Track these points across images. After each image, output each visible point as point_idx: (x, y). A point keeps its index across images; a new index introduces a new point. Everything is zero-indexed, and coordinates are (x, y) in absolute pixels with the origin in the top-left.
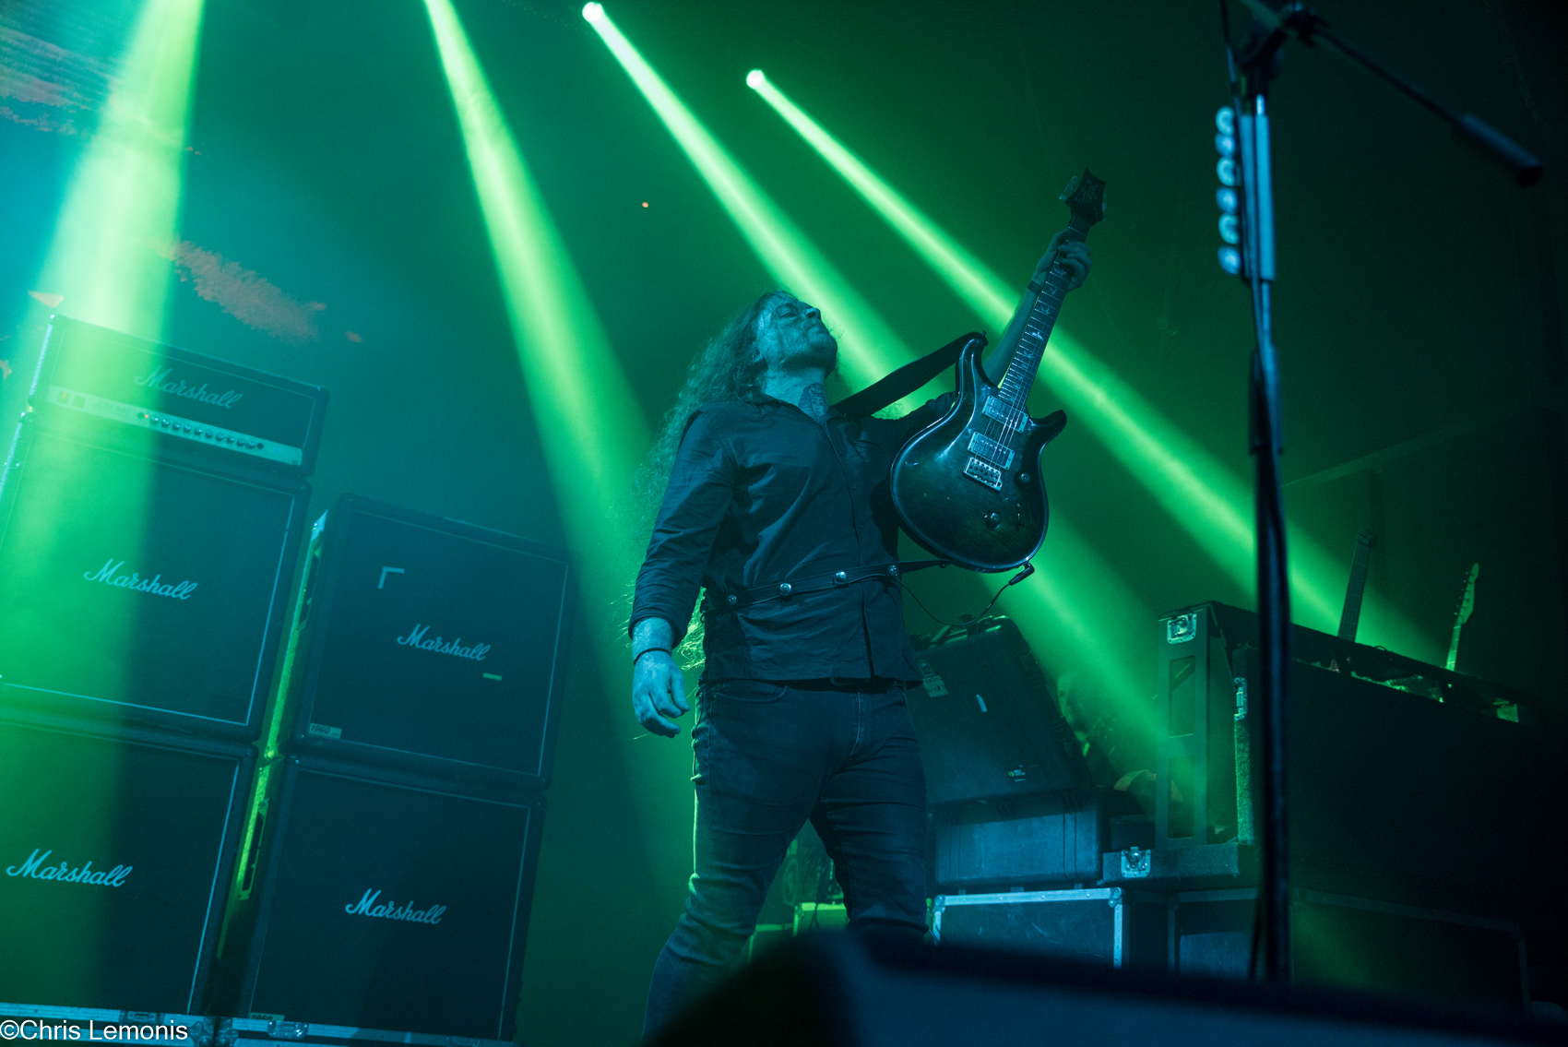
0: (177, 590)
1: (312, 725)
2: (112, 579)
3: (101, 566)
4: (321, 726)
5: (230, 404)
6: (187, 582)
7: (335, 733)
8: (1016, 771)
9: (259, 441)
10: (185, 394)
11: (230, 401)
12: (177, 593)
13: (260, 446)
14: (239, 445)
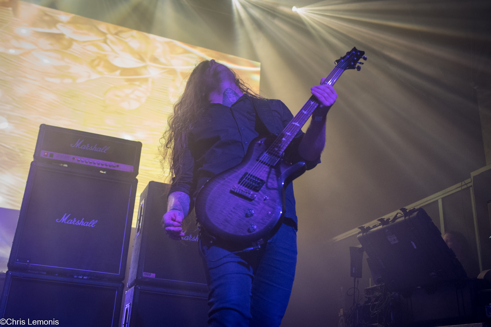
0: (90, 224)
1: (144, 273)
2: (67, 221)
3: (62, 216)
4: (147, 273)
5: (105, 151)
6: (94, 220)
7: (153, 275)
8: (432, 273)
9: (117, 164)
10: (89, 149)
11: (105, 150)
12: (90, 225)
13: (118, 166)
14: (110, 166)
